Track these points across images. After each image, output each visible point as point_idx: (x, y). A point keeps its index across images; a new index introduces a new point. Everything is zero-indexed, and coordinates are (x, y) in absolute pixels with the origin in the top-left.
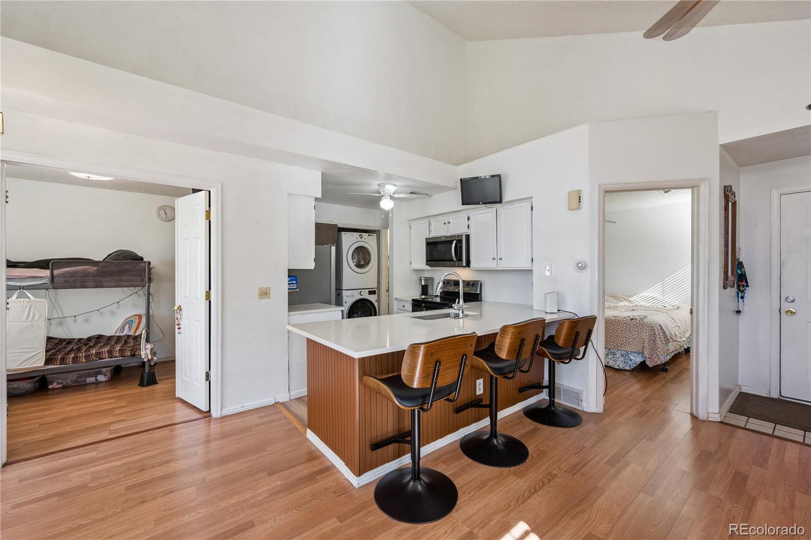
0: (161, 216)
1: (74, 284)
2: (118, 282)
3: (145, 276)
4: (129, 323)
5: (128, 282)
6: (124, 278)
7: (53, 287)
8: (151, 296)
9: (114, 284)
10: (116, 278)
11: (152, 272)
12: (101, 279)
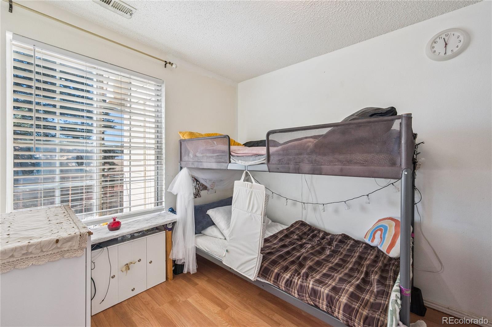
0: (437, 52)
1: (287, 165)
2: (344, 165)
3: (400, 153)
4: (381, 230)
5: (362, 164)
6: (359, 157)
7: (269, 169)
8: (416, 193)
9: (338, 167)
10: (341, 157)
11: (418, 150)
12: (319, 158)
